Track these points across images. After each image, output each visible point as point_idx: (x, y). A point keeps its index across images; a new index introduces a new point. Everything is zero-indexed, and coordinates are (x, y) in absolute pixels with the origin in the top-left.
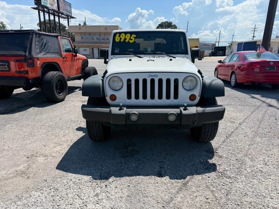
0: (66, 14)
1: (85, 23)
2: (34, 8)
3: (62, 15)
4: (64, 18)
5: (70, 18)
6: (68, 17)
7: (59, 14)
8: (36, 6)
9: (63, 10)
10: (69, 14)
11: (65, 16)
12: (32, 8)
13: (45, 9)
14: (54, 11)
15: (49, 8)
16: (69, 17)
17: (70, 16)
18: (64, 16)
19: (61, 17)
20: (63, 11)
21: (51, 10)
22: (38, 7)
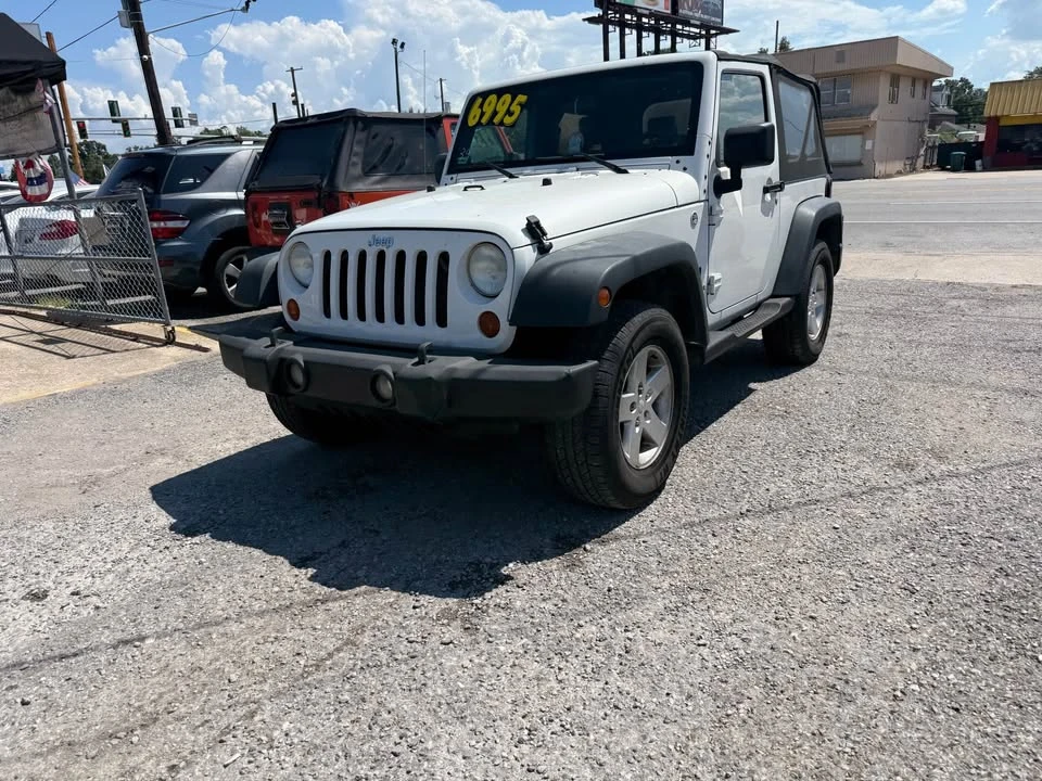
0: (698, 23)
1: (784, 46)
2: (591, 20)
3: (687, 29)
4: (694, 37)
5: (716, 35)
6: (708, 32)
7: (674, 26)
8: (597, 12)
9: (691, 10)
10: (713, 19)
11: (698, 31)
12: (584, 20)
13: (628, 17)
14: (657, 16)
15: (639, 11)
16: (713, 32)
17: (714, 28)
18: (692, 29)
19: (682, 36)
20: (691, 14)
21: (645, 16)
22: (605, 13)
